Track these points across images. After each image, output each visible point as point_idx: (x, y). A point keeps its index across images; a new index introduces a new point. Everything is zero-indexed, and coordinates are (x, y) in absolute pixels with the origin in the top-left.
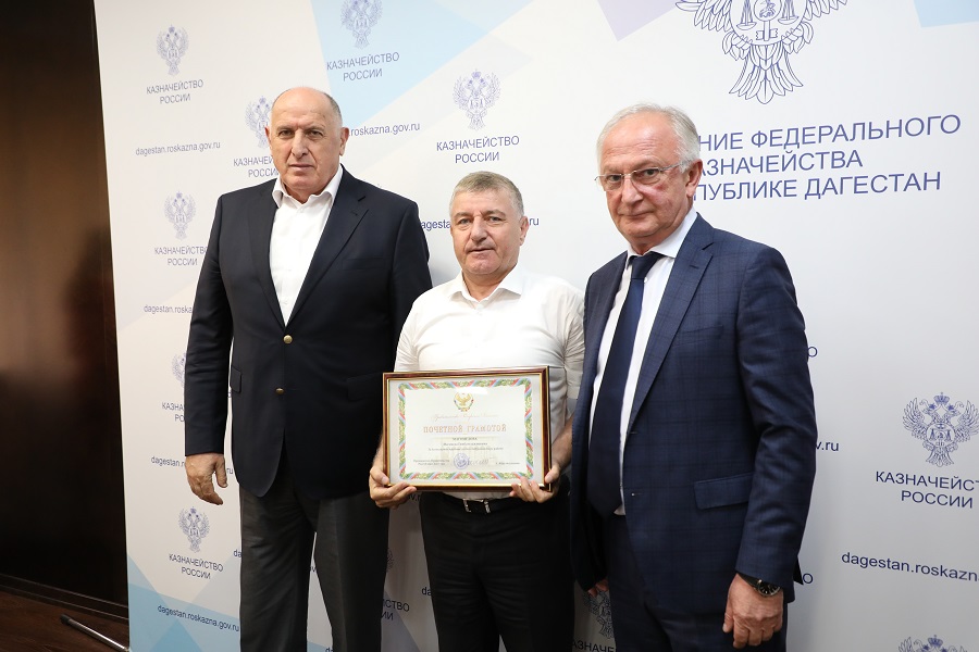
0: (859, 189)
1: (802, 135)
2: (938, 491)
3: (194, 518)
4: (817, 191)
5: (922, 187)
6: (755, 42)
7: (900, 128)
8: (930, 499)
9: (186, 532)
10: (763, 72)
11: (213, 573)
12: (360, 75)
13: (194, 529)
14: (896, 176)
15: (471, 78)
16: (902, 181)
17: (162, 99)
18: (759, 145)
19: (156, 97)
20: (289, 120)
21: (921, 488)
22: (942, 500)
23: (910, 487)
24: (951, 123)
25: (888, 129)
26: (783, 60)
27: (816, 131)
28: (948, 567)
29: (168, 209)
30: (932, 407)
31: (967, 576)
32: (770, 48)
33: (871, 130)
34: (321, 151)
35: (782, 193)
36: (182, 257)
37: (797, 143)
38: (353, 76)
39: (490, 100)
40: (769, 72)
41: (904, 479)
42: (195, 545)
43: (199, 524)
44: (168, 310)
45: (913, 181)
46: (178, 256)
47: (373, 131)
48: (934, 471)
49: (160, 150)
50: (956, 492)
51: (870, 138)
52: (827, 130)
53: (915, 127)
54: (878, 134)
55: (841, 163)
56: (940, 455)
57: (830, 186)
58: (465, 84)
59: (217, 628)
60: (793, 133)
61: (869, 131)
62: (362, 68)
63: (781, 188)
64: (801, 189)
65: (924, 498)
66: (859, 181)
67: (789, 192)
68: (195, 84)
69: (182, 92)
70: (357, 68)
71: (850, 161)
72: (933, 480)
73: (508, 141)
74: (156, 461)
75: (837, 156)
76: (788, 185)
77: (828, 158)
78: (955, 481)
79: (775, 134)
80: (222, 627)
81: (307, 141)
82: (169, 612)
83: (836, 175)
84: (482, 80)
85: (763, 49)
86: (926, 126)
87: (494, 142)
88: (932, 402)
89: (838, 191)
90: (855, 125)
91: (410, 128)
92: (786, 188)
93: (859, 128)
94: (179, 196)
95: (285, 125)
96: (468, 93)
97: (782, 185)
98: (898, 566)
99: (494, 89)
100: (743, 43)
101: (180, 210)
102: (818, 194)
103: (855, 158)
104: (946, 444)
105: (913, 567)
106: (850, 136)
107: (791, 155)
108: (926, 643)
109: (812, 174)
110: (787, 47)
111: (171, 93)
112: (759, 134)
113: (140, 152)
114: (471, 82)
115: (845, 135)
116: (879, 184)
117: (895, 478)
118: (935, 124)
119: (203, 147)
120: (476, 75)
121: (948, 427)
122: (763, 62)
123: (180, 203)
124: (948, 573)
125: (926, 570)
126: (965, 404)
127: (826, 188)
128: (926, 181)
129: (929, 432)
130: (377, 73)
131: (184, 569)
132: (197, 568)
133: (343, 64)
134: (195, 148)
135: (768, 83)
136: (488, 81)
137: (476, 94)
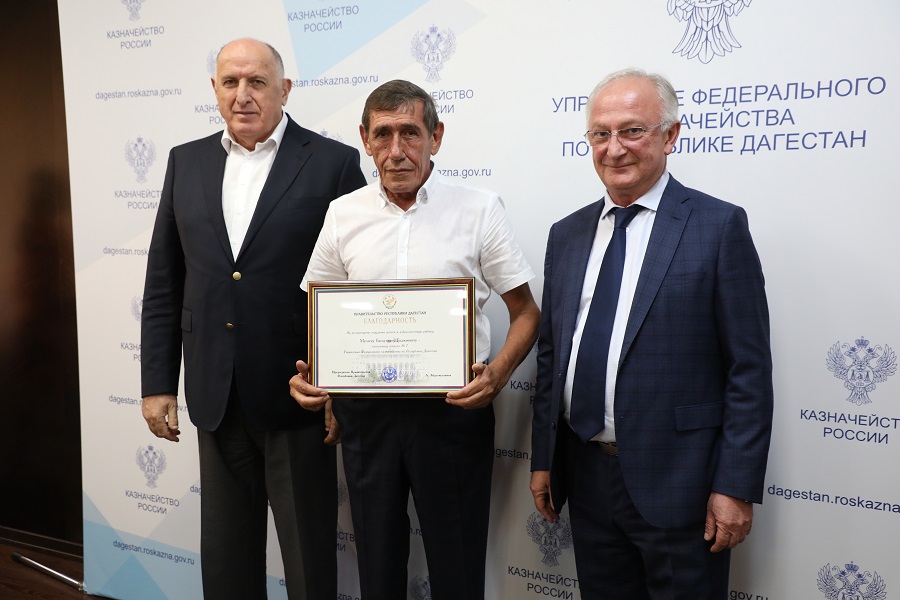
0: (791, 145)
1: (739, 94)
2: (857, 428)
3: (151, 455)
4: (751, 147)
5: (849, 144)
6: (697, 5)
7: (830, 88)
8: (850, 435)
9: (143, 468)
10: (704, 34)
11: (169, 508)
12: (320, 27)
13: (152, 466)
14: (826, 134)
15: (428, 33)
16: (831, 139)
17: (123, 44)
18: (699, 102)
19: (117, 41)
20: (234, 70)
21: (842, 425)
22: (861, 436)
23: (832, 424)
24: (877, 85)
25: (819, 89)
26: (723, 22)
27: (753, 91)
28: (865, 498)
29: (129, 153)
30: (853, 349)
31: (881, 507)
32: (711, 10)
33: (803, 90)
34: (265, 98)
35: (719, 149)
36: (142, 200)
37: (734, 101)
38: (313, 27)
39: (447, 54)
40: (710, 33)
41: (826, 417)
42: (152, 482)
43: (156, 461)
44: (127, 252)
45: (840, 139)
46: (138, 199)
47: (332, 82)
48: (854, 410)
49: (120, 95)
50: (873, 429)
51: (802, 97)
52: (763, 90)
53: (844, 88)
54: (809, 93)
55: (774, 121)
56: (859, 394)
57: (764, 142)
58: (422, 38)
59: (173, 561)
60: (731, 92)
61: (801, 91)
62: (323, 20)
63: (718, 144)
64: (737, 145)
65: (844, 434)
66: (791, 138)
67: (726, 147)
68: (156, 30)
69: (143, 38)
70: (317, 20)
71: (783, 119)
72: (853, 418)
73: (463, 94)
74: (113, 399)
75: (772, 114)
76: (726, 141)
77: (763, 116)
78: (873, 418)
79: (714, 92)
80: (177, 561)
81: (250, 89)
82: (125, 547)
83: (770, 132)
84: (439, 35)
85: (705, 11)
86: (854, 87)
87: (449, 95)
88: (854, 345)
89: (772, 147)
90: (789, 85)
91: (368, 79)
92: (723, 144)
93: (792, 88)
94: (140, 140)
96: (425, 47)
97: (719, 141)
98: (819, 498)
99: (450, 43)
100: (686, 5)
101: (140, 155)
102: (753, 149)
103: (787, 116)
104: (866, 384)
105: (832, 499)
106: (784, 96)
107: (729, 113)
108: (843, 569)
109: (747, 131)
110: (727, 10)
111: (131, 38)
112: (700, 92)
113: (100, 96)
114: (428, 36)
115: (779, 94)
116: (810, 140)
117: (818, 416)
118: (863, 85)
119: (164, 93)
120: (433, 30)
121: (868, 369)
122: (705, 24)
123: (140, 147)
124: (864, 503)
125: (844, 501)
126: (883, 347)
127: (760, 145)
128: (853, 139)
129: (850, 373)
130: (337, 25)
131: (140, 505)
132: (153, 504)
133: (304, 15)
134: (156, 93)
135: (709, 43)
136: (445, 36)
137: (433, 48)
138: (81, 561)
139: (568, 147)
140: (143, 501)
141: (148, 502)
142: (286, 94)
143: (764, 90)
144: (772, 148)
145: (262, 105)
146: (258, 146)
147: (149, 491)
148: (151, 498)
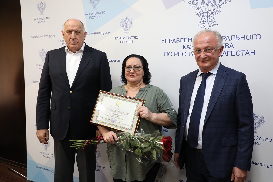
0: (233, 54)
5: (250, 54)
6: (205, 12)
7: (244, 37)
10: (207, 20)
11: (51, 157)
12: (94, 17)
14: (243, 51)
15: (125, 19)
16: (245, 53)
17: (39, 22)
19: (37, 21)
24: (258, 37)
25: (241, 37)
26: (212, 17)
29: (40, 53)
31: (259, 164)
32: (209, 13)
33: (236, 38)
34: (79, 38)
38: (92, 17)
39: (130, 26)
40: (208, 20)
42: (46, 149)
45: (247, 53)
47: (97, 33)
49: (38, 37)
50: (257, 141)
51: (236, 40)
53: (248, 37)
54: (238, 39)
55: (228, 47)
57: (224, 53)
58: (123, 21)
62: (95, 15)
68: (48, 18)
69: (44, 20)
70: (93, 15)
71: (230, 46)
73: (135, 37)
75: (227, 45)
78: (257, 137)
80: (53, 172)
83: (226, 50)
84: (128, 20)
85: (207, 13)
86: (252, 37)
87: (131, 38)
91: (108, 33)
93: (233, 37)
94: (43, 50)
95: (69, 30)
96: (124, 23)
99: (131, 22)
100: (201, 12)
101: (43, 54)
103: (232, 45)
106: (230, 39)
110: (213, 13)
111: (41, 20)
113: (32, 37)
114: (125, 20)
115: (229, 39)
116: (238, 53)
118: (254, 36)
119: (50, 36)
120: (127, 18)
122: (207, 17)
123: (43, 52)
124: (254, 163)
128: (251, 53)
130: (99, 17)
131: (43, 156)
132: (46, 155)
133: (89, 14)
134: (48, 36)
135: (208, 23)
136: (130, 20)
137: (127, 24)
138: (26, 170)
139: (166, 54)
140: (43, 155)
141: (45, 155)
142: (85, 36)
143: (224, 37)
144: (227, 55)
145: (79, 40)
146: (77, 52)
147: (45, 152)
148: (46, 154)
